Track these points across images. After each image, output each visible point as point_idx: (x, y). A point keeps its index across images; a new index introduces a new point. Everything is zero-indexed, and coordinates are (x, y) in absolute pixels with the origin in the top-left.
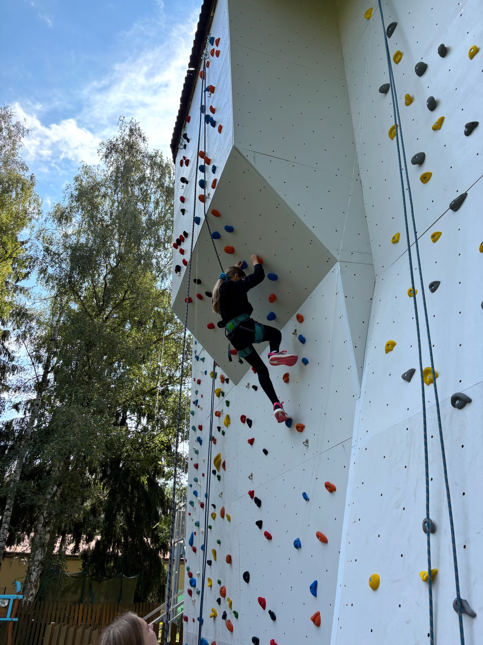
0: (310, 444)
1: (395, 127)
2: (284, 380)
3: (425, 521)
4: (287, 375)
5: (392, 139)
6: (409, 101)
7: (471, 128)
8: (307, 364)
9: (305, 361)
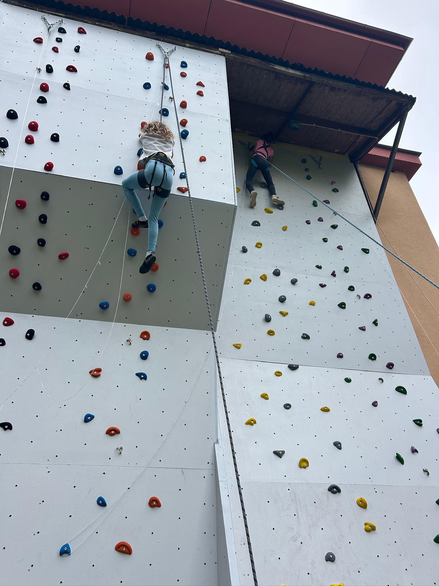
0: (123, 452)
1: (250, 281)
2: (90, 372)
3: (330, 554)
4: (99, 370)
5: (245, 284)
6: (264, 278)
7: (306, 337)
8: (144, 380)
9: (142, 376)
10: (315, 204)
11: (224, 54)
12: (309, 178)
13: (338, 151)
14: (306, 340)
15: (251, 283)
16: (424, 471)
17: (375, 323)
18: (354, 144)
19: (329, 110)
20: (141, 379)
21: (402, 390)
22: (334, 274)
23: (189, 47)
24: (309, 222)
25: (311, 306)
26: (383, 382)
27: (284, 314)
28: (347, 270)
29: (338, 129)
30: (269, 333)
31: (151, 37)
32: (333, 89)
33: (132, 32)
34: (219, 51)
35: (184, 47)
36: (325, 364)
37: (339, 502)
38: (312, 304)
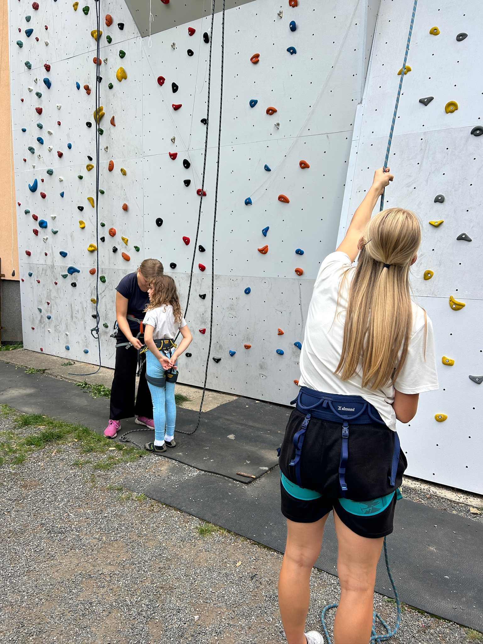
0: (280, 127)
2: (251, 60)
3: (439, 196)
4: (257, 56)
8: (294, 54)
9: (292, 51)
20: (292, 53)
37: (479, 144)
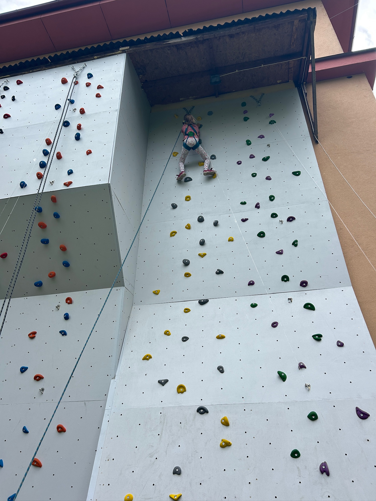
0: (44, 392)
1: (176, 233)
2: (29, 335)
3: (177, 468)
4: (34, 333)
5: (171, 237)
6: (188, 227)
7: (220, 272)
8: (65, 335)
10: (249, 143)
11: (124, 51)
12: (246, 119)
13: (281, 81)
14: (220, 276)
15: (176, 235)
16: (306, 386)
17: (295, 244)
18: (290, 70)
19: (243, 53)
20: (63, 335)
21: (309, 306)
22: (257, 206)
23: (97, 58)
24: (240, 162)
25: (231, 242)
26: (291, 301)
27: (202, 256)
28: (272, 198)
29: (261, 66)
30: (186, 276)
31: (69, 64)
32: (231, 36)
33: (54, 66)
34: (121, 50)
35: (93, 61)
36: (236, 294)
37: (203, 421)
38: (231, 240)
